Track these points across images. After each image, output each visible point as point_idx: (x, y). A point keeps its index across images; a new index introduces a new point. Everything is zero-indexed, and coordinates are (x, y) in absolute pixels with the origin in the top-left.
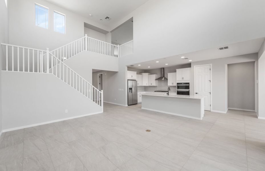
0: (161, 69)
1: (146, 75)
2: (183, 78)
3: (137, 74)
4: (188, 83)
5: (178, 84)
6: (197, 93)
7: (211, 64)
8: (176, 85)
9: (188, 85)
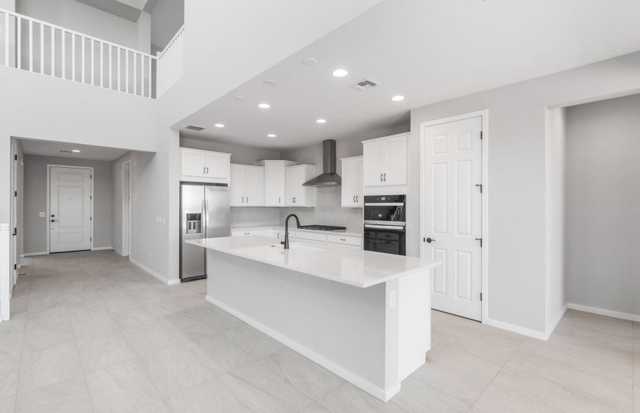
0: (325, 142)
1: (276, 167)
2: (383, 178)
3: (233, 161)
4: (401, 198)
5: (367, 199)
6: (429, 240)
7: (486, 113)
8: (361, 204)
9: (402, 204)
